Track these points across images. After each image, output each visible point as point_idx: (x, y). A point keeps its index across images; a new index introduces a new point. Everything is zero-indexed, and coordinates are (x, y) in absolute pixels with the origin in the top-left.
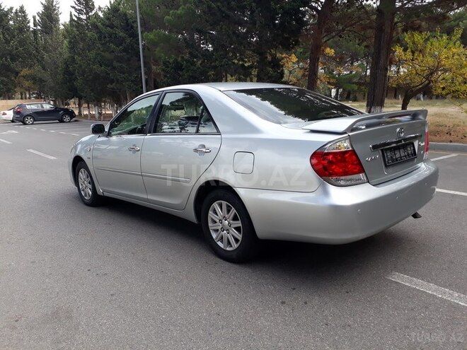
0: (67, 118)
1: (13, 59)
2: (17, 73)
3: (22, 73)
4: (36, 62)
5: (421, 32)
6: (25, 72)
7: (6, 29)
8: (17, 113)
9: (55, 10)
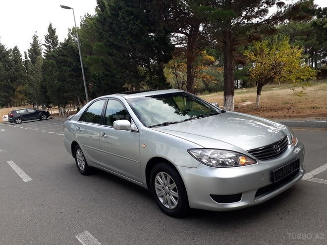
0: (44, 117)
1: (12, 81)
2: (14, 90)
3: (17, 90)
4: (26, 80)
5: (261, 41)
6: (20, 88)
7: (7, 62)
8: (10, 116)
9: (39, 47)
